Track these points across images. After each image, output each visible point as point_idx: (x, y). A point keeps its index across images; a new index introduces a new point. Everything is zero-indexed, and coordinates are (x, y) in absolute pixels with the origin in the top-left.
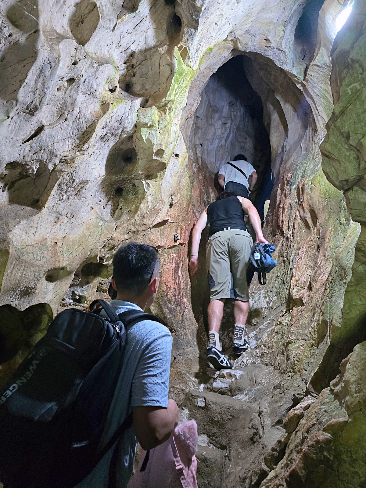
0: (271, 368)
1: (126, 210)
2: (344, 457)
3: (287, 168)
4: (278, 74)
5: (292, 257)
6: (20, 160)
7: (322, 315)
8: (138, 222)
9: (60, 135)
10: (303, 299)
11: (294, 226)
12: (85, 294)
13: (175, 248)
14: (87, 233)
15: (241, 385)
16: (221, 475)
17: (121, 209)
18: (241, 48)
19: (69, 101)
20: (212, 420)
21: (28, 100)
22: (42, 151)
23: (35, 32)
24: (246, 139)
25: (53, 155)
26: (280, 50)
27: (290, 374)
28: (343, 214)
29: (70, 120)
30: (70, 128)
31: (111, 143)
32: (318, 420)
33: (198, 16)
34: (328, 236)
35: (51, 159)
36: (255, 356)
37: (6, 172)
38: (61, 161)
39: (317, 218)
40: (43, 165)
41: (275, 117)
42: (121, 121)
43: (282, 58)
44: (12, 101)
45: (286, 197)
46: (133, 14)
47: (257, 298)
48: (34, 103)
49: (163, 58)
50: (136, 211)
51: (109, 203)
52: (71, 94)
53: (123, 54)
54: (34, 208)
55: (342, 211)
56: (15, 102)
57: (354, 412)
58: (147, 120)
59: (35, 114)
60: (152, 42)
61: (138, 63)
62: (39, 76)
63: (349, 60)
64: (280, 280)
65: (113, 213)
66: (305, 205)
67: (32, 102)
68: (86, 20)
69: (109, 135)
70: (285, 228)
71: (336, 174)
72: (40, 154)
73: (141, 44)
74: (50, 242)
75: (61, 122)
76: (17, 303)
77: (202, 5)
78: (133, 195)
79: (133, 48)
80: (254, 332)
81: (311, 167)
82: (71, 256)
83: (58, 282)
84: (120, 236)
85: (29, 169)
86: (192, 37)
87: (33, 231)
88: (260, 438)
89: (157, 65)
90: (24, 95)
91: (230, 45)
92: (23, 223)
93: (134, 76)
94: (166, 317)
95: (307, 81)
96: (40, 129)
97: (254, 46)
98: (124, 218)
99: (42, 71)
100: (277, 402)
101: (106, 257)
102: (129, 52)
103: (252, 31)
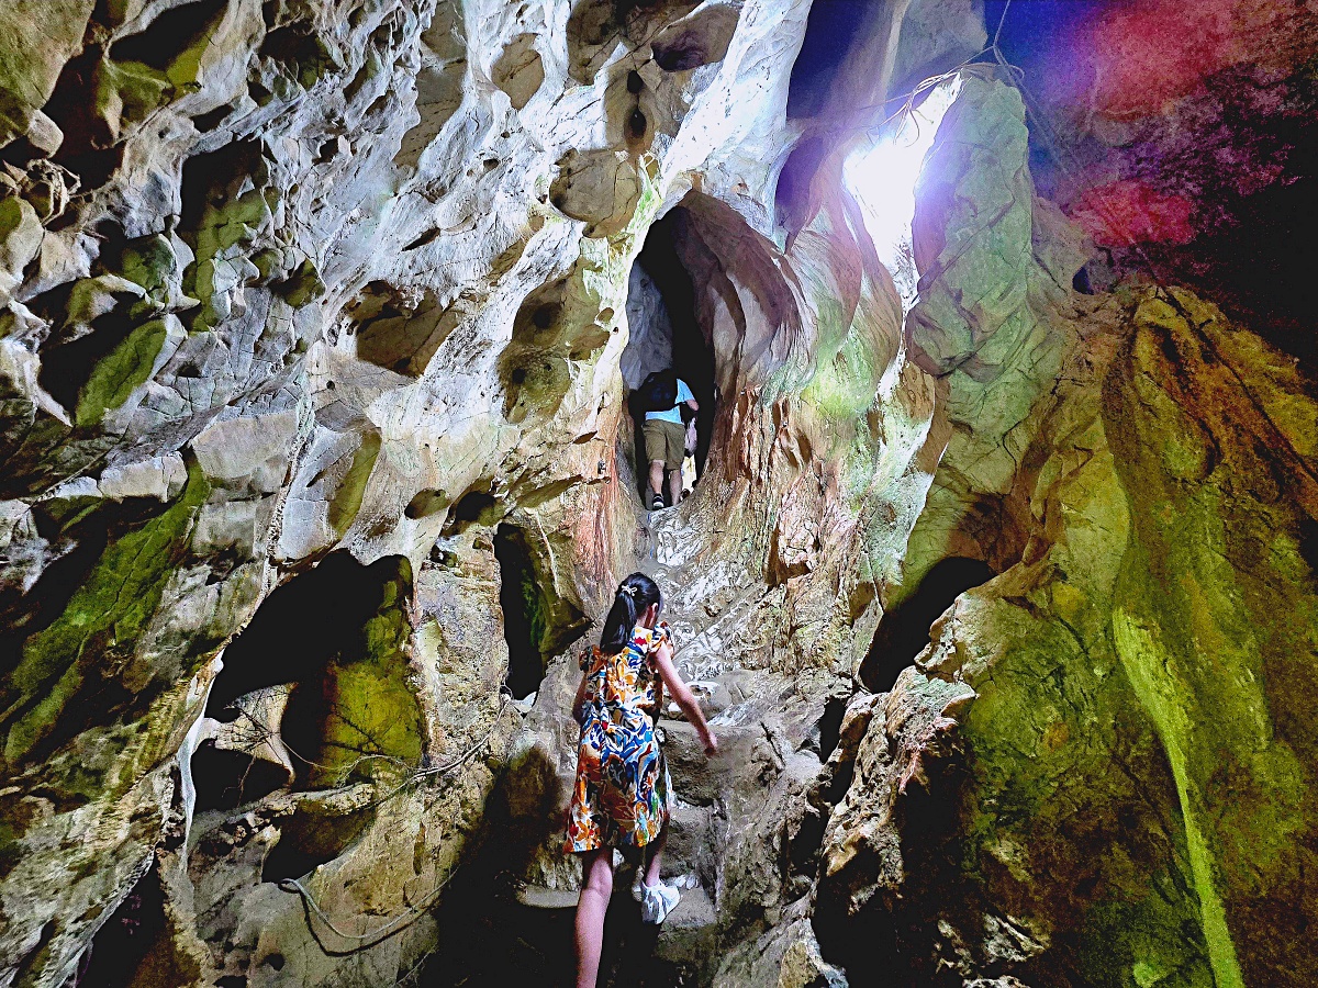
0: (766, 672)
1: (532, 407)
2: (976, 749)
3: (748, 380)
4: (734, 244)
5: (769, 509)
6: (392, 279)
7: (858, 578)
8: (559, 427)
9: (463, 251)
10: (808, 564)
11: (770, 462)
12: (455, 550)
13: (596, 485)
14: (477, 436)
15: (717, 702)
16: (712, 845)
17: (522, 405)
18: (705, 189)
19: (482, 196)
20: (681, 760)
21: (434, 173)
22: (432, 272)
23: (459, 61)
24: (661, 339)
25: (450, 281)
26: (757, 204)
27: (811, 671)
28: (862, 438)
29: (482, 229)
30: (479, 243)
31: (531, 286)
32: (915, 709)
33: (681, 117)
34: (839, 469)
35: (446, 289)
36: (730, 659)
37: (361, 299)
38: (462, 296)
39: (810, 449)
40: (431, 295)
41: (722, 307)
42: (555, 251)
43: (759, 216)
44: (408, 166)
45: (753, 420)
46: (586, 89)
47: (712, 574)
48: (441, 180)
49: (623, 169)
50: (556, 409)
51: (503, 392)
52: (487, 187)
53: (556, 148)
54: (401, 373)
55: (861, 435)
56: (412, 170)
57: (983, 682)
58: (595, 257)
59: (437, 202)
60: (600, 141)
61: (579, 168)
62: (457, 136)
63: (955, 197)
64: (749, 545)
65: (507, 411)
66: (791, 430)
67: (439, 178)
68: (518, 75)
69: (534, 270)
70: (754, 466)
71: (936, 349)
72: (428, 277)
73: (584, 141)
74: (418, 443)
75: (466, 229)
76: (359, 547)
77: (692, 102)
78: (544, 383)
79: (573, 143)
80: (716, 626)
81: (794, 377)
82: (452, 473)
83: (424, 519)
84: (529, 447)
85: (406, 299)
86: (666, 148)
87: (400, 414)
88: (778, 771)
89: (612, 176)
90: (428, 162)
91: (689, 181)
92: (387, 395)
93: (570, 187)
94: (581, 601)
95: (791, 255)
96: (431, 234)
97: (725, 190)
98: (531, 420)
99: (462, 129)
100: (795, 715)
101: (502, 483)
102: (566, 147)
103: (727, 167)
